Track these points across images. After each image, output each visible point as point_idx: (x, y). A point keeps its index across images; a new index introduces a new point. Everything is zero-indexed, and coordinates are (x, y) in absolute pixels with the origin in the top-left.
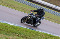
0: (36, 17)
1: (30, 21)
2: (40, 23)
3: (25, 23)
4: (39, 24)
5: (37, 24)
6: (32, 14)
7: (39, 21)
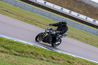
0: (57, 34)
1: (48, 39)
2: (61, 41)
3: (42, 42)
4: (59, 42)
5: (57, 43)
6: (51, 29)
7: (59, 38)
